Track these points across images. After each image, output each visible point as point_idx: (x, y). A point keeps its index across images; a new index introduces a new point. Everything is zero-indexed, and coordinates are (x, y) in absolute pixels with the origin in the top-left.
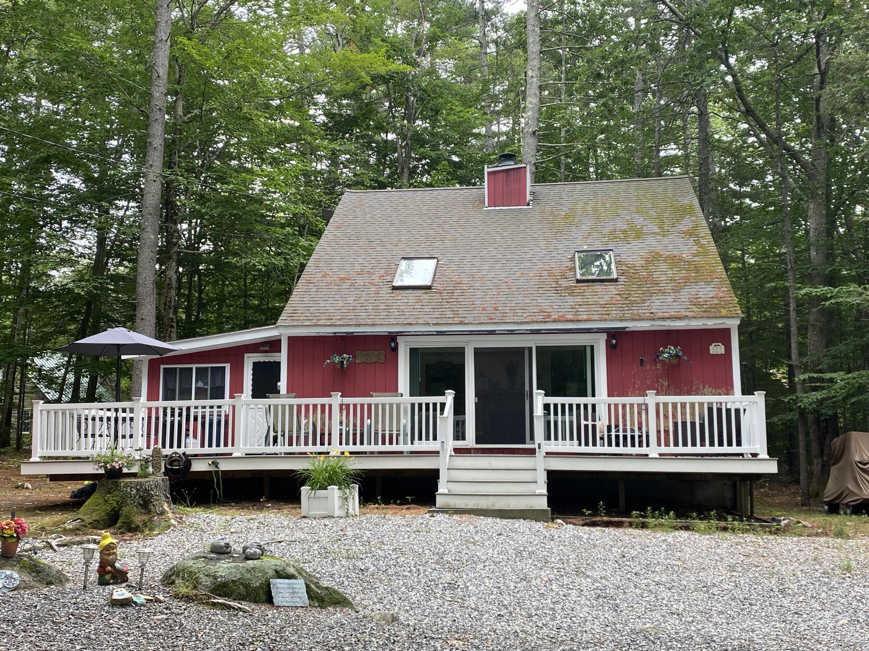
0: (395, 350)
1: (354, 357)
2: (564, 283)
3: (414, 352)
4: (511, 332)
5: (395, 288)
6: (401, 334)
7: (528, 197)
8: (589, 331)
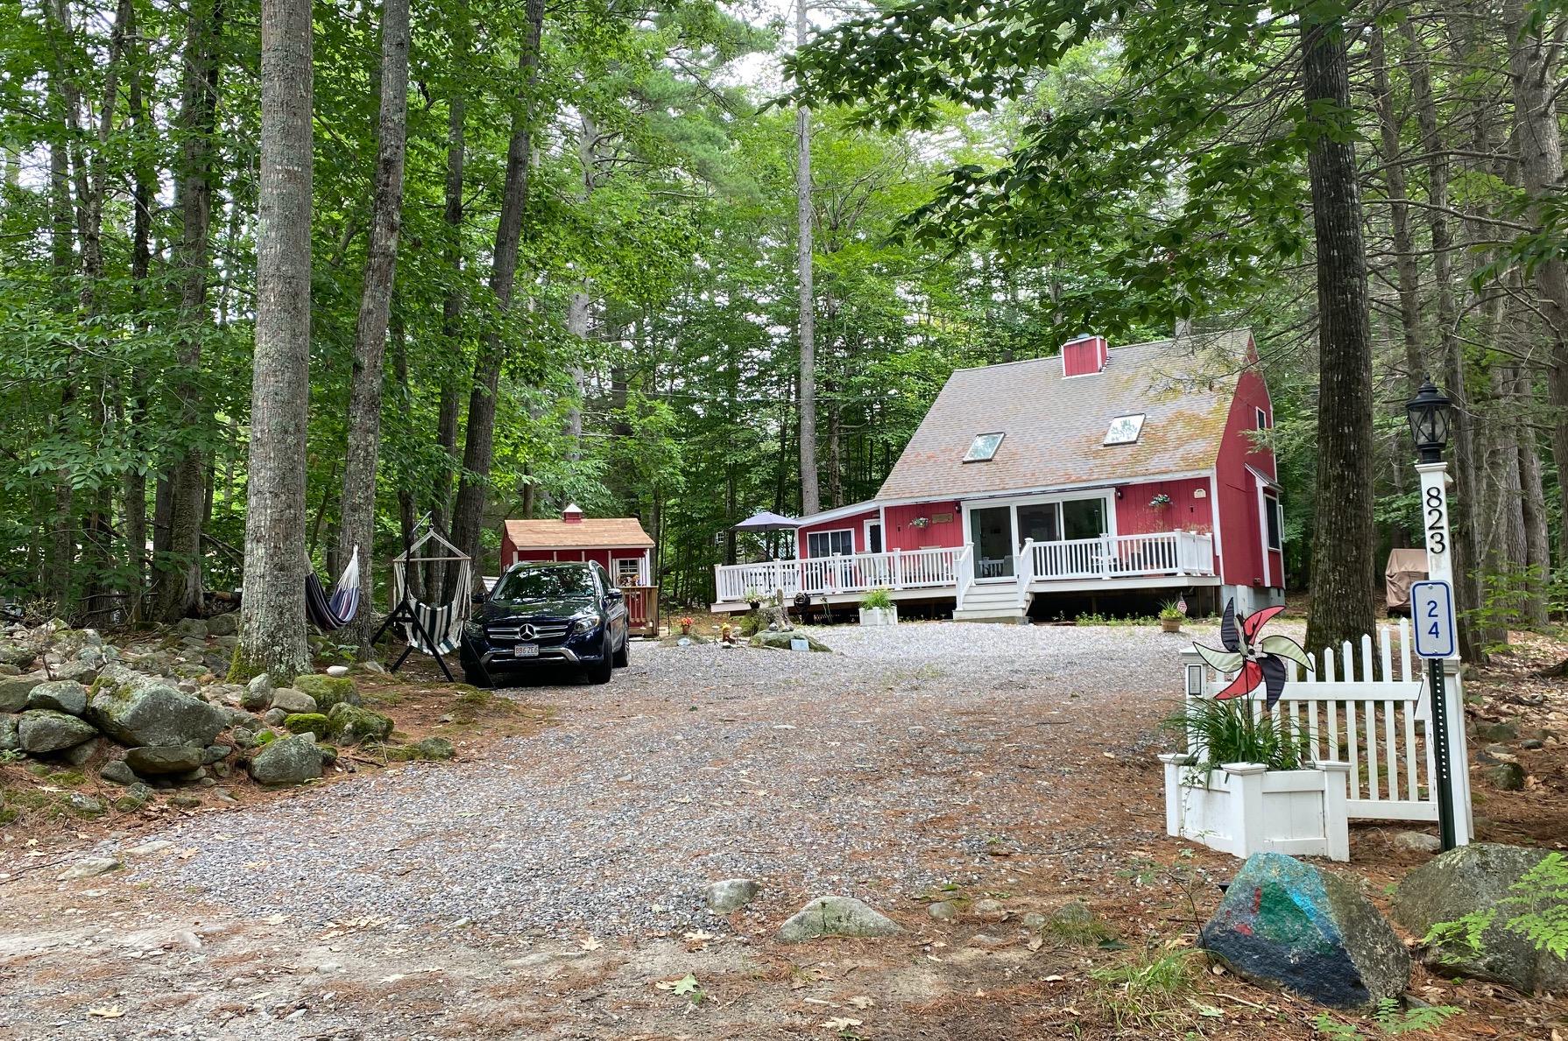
0: (960, 511)
1: (931, 519)
2: (1094, 447)
3: (973, 512)
4: (1044, 492)
5: (965, 463)
6: (964, 500)
7: (1100, 365)
8: (1101, 487)
